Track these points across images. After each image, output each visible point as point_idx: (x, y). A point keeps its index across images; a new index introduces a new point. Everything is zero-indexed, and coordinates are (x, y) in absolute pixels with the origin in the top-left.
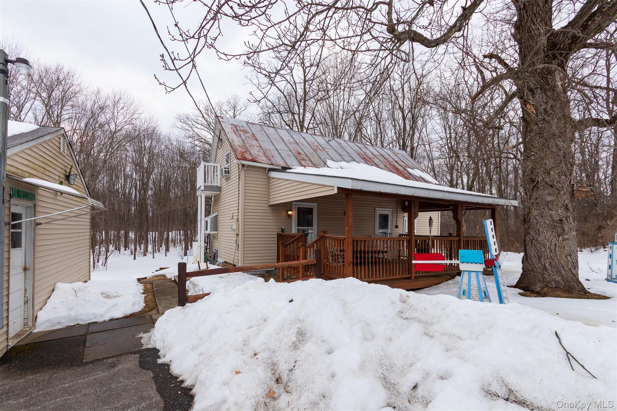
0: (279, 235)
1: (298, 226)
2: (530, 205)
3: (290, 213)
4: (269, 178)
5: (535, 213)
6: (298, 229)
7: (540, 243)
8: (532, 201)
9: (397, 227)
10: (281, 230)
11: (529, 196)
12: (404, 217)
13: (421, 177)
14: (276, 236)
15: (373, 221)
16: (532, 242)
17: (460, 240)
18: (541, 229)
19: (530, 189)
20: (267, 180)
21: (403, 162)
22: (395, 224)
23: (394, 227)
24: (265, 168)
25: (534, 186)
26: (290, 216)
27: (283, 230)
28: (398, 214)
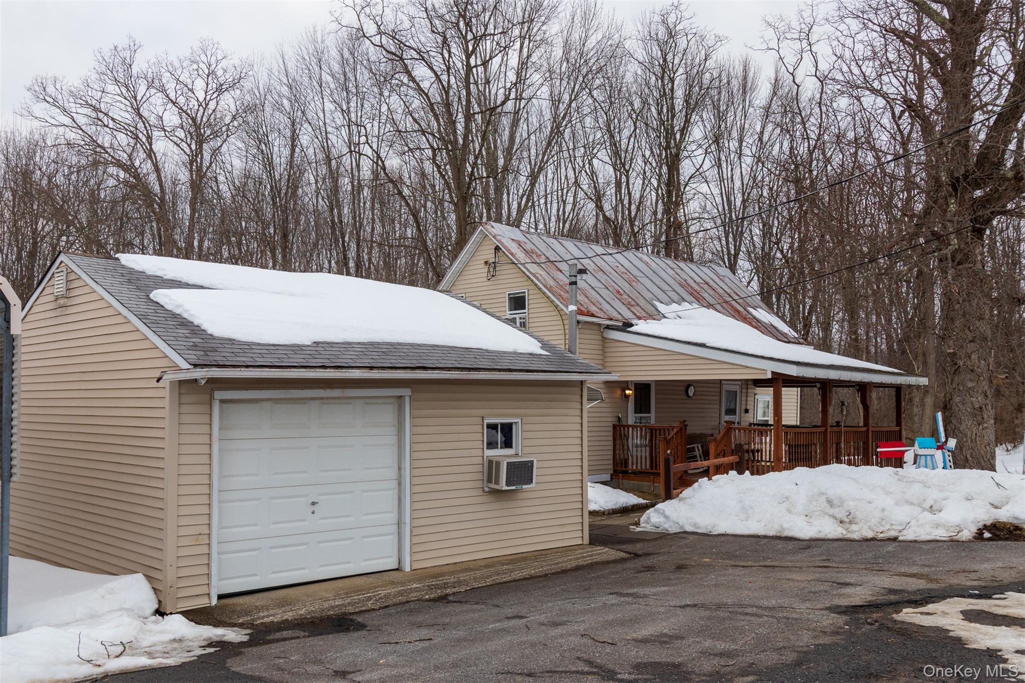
0: (614, 426)
1: (636, 412)
2: (951, 390)
3: (628, 392)
4: (604, 339)
5: (957, 399)
6: (636, 417)
7: (961, 433)
8: (954, 386)
9: (747, 411)
10: (616, 419)
11: (950, 380)
12: (755, 394)
13: (772, 325)
14: (611, 429)
15: (718, 402)
16: (954, 432)
17: (868, 430)
18: (963, 418)
19: (952, 373)
20: (600, 343)
21: (736, 294)
22: (743, 407)
23: (743, 411)
24: (599, 325)
25: (956, 370)
26: (627, 397)
27: (619, 419)
28: (749, 391)
